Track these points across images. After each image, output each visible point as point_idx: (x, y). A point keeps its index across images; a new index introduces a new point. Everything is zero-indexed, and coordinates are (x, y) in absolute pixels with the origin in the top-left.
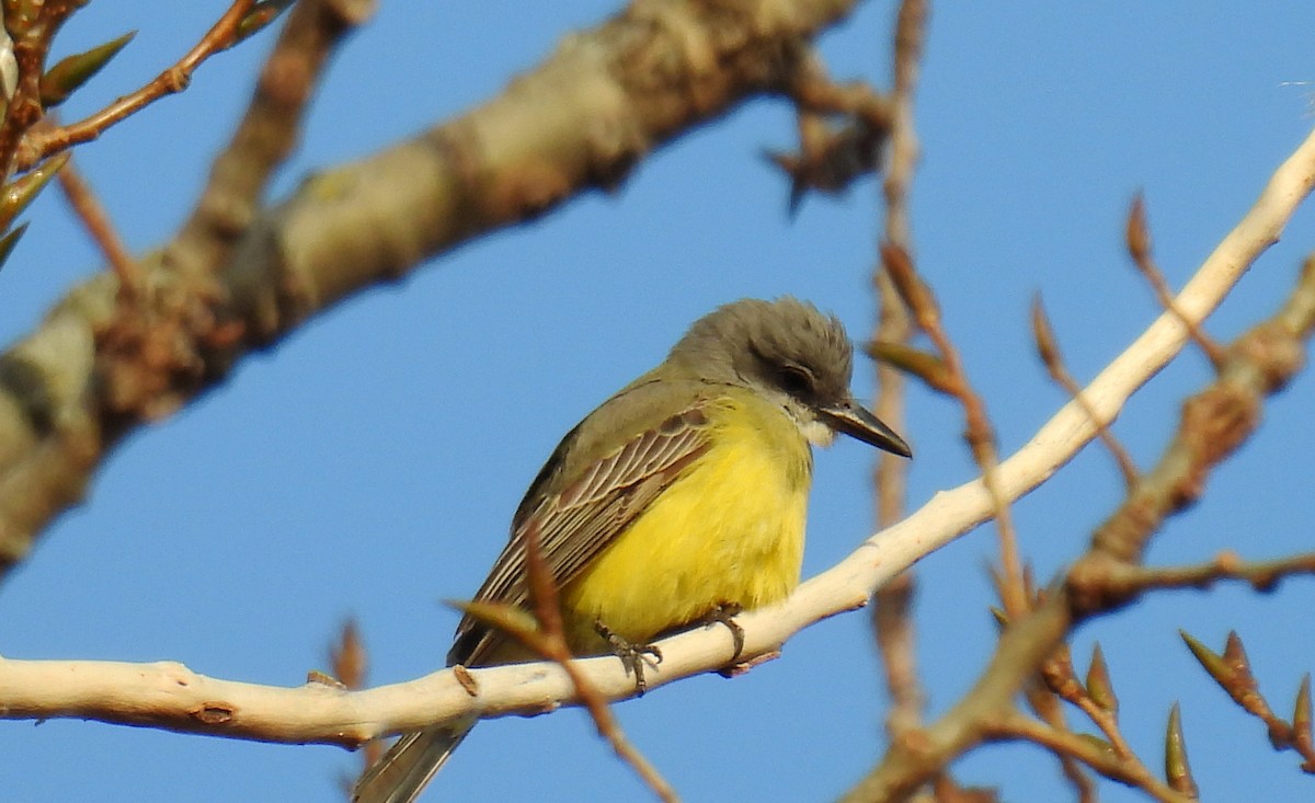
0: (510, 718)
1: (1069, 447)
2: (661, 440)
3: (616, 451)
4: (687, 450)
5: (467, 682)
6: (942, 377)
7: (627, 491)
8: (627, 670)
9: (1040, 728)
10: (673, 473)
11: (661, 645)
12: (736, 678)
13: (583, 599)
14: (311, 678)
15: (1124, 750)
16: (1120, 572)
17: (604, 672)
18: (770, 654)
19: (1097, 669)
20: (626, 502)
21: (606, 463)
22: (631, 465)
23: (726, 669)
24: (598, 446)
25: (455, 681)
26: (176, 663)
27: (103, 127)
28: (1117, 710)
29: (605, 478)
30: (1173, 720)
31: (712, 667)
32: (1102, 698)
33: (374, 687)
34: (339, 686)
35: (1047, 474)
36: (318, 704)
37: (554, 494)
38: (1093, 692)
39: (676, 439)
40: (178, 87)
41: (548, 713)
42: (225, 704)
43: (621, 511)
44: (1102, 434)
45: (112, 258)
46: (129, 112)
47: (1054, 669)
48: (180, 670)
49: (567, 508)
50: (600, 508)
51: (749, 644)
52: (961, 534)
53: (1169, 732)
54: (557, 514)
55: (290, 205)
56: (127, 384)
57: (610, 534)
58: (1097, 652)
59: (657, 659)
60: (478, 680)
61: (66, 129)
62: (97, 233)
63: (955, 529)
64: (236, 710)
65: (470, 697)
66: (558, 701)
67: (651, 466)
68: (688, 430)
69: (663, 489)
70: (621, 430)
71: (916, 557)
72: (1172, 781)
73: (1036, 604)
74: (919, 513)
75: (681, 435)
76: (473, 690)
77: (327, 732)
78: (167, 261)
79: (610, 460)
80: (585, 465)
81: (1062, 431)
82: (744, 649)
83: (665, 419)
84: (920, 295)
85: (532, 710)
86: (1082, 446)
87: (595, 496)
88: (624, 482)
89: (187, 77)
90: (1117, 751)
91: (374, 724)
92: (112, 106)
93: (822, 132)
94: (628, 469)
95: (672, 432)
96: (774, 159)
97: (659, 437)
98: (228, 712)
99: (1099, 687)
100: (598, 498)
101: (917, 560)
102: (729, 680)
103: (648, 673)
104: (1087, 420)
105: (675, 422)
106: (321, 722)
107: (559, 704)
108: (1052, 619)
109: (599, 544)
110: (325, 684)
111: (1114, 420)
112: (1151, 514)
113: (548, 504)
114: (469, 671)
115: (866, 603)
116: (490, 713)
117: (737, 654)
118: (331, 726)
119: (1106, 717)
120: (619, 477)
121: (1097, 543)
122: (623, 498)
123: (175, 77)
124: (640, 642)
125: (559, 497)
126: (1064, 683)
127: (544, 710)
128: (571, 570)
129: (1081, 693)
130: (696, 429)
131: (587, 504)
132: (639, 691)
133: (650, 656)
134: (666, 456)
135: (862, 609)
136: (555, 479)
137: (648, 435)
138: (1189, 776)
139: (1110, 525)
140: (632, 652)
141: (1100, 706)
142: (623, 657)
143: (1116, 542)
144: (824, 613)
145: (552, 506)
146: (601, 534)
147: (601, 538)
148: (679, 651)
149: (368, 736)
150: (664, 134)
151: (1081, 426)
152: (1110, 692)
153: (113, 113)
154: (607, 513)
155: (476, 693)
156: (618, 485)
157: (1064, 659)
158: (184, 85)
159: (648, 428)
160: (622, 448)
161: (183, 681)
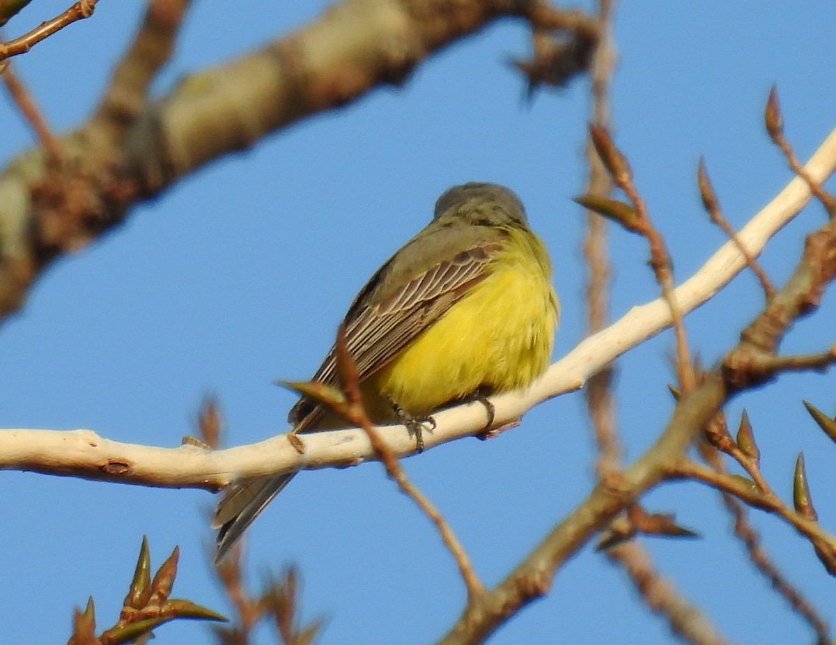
0: (329, 469)
1: (727, 274)
2: (453, 269)
3: (421, 275)
4: (472, 276)
5: (297, 443)
6: (633, 219)
7: (428, 304)
8: (411, 434)
9: (705, 470)
10: (460, 292)
11: (436, 416)
12: (489, 441)
13: (391, 379)
14: (185, 441)
15: (763, 486)
16: (761, 359)
17: (394, 435)
18: (513, 423)
19: (745, 428)
20: (426, 311)
21: (413, 283)
22: (432, 285)
23: (482, 434)
24: (409, 271)
25: (289, 443)
26: (88, 431)
27: (32, 43)
28: (759, 459)
29: (411, 295)
30: (799, 464)
31: (471, 433)
32: (748, 449)
33: (230, 448)
34: (205, 447)
35: (711, 294)
36: (191, 459)
37: (374, 305)
38: (742, 445)
39: (463, 268)
40: (86, 15)
41: (355, 466)
42: (124, 460)
43: (423, 317)
44: (750, 263)
45: (42, 135)
46: (51, 32)
47: (714, 429)
48: (92, 436)
49: (384, 314)
50: (407, 316)
51: (498, 416)
52: (650, 337)
53: (797, 472)
54: (376, 319)
55: (168, 99)
56: (53, 226)
57: (414, 334)
58: (744, 416)
59: (432, 426)
60: (305, 443)
61: (6, 44)
62: (31, 117)
63: (645, 334)
64: (132, 464)
65: (298, 454)
66: (362, 457)
67: (446, 286)
68: (472, 262)
69: (454, 303)
70: (426, 261)
71: (617, 354)
72: (798, 507)
73: (701, 381)
74: (620, 321)
75: (469, 265)
76: (301, 450)
77: (197, 479)
78: (81, 138)
79: (418, 281)
80: (398, 284)
81: (723, 261)
82: (494, 420)
83: (458, 253)
84: (617, 161)
85: (343, 463)
86: (736, 274)
87: (405, 305)
88: (426, 297)
89: (93, 7)
90: (759, 486)
91: (230, 474)
92: (38, 29)
93: (551, 44)
94: (430, 287)
95: (461, 263)
96: (515, 64)
97: (452, 266)
98: (126, 466)
99: (746, 441)
100: (407, 308)
101: (618, 356)
102: (483, 442)
103: (426, 436)
104: (740, 255)
105: (463, 256)
106: (193, 472)
107: (362, 459)
108: (713, 392)
109: (407, 340)
110: (195, 445)
111: (759, 255)
112: (783, 318)
113: (370, 312)
114: (298, 436)
115: (581, 387)
116: (312, 466)
117: (489, 424)
118: (198, 475)
119: (751, 463)
120: (423, 292)
121: (745, 338)
122: (424, 309)
123: (83, 7)
124: (420, 414)
125: (379, 306)
126: (721, 438)
127: (352, 464)
128: (385, 358)
129: (733, 445)
130: (479, 261)
131: (399, 312)
132: (419, 449)
133: (427, 424)
134: (456, 281)
135: (579, 391)
136: (376, 292)
137: (444, 264)
138: (810, 505)
139: (753, 325)
140: (414, 421)
141: (747, 454)
142: (407, 425)
143: (758, 338)
144: (551, 394)
145: (374, 312)
146: (407, 334)
147: (408, 335)
148: (449, 420)
149: (226, 482)
150: (436, 45)
151: (735, 260)
152: (754, 445)
153: (39, 33)
154: (412, 319)
155: (303, 451)
156: (422, 299)
157: (721, 422)
158: (90, 13)
159: (444, 260)
160: (425, 273)
161: (94, 443)
